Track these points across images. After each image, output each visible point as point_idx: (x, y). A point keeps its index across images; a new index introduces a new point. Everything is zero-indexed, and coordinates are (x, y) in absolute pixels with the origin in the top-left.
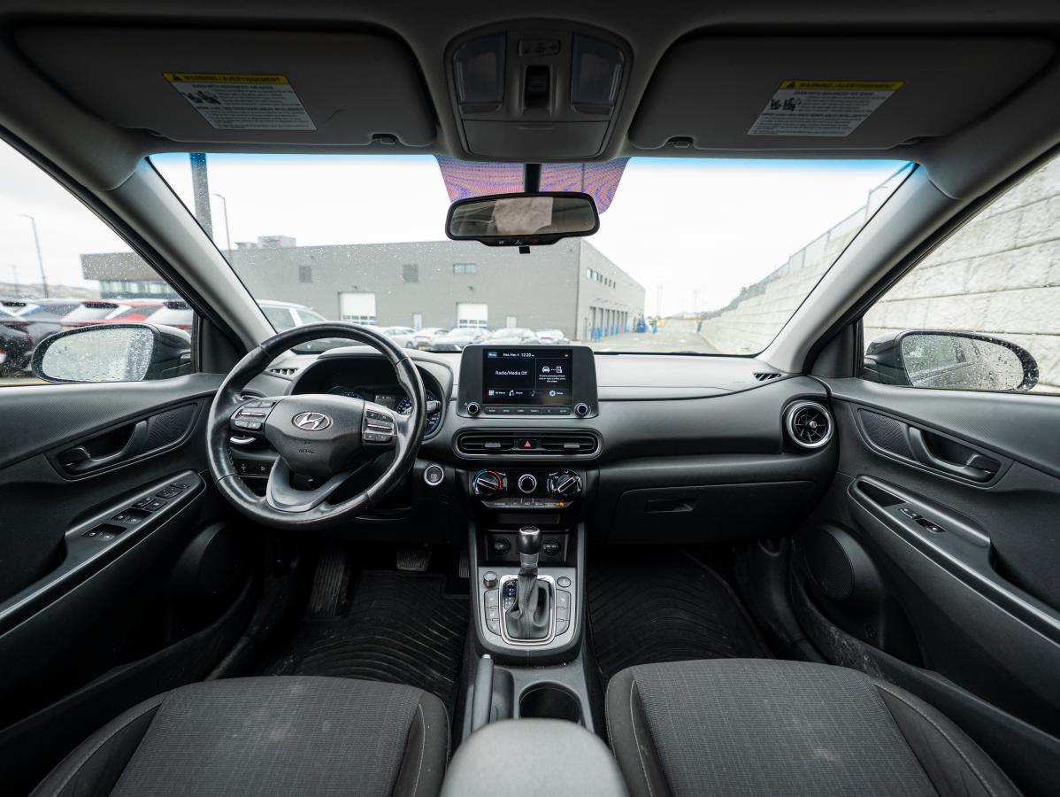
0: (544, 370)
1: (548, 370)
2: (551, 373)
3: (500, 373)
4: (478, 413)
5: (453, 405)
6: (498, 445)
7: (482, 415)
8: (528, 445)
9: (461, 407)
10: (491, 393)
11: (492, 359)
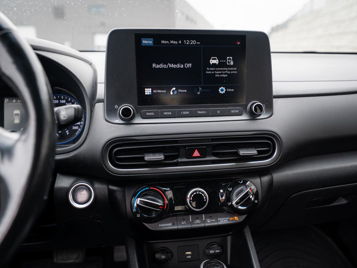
0: (212, 62)
1: (216, 62)
2: (220, 65)
3: (158, 66)
4: (133, 118)
5: (100, 108)
6: (160, 157)
7: (138, 120)
8: (196, 154)
9: (110, 111)
10: (148, 91)
11: (147, 47)
